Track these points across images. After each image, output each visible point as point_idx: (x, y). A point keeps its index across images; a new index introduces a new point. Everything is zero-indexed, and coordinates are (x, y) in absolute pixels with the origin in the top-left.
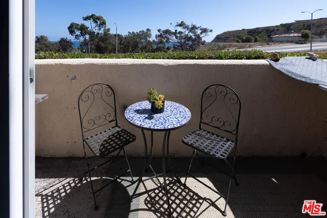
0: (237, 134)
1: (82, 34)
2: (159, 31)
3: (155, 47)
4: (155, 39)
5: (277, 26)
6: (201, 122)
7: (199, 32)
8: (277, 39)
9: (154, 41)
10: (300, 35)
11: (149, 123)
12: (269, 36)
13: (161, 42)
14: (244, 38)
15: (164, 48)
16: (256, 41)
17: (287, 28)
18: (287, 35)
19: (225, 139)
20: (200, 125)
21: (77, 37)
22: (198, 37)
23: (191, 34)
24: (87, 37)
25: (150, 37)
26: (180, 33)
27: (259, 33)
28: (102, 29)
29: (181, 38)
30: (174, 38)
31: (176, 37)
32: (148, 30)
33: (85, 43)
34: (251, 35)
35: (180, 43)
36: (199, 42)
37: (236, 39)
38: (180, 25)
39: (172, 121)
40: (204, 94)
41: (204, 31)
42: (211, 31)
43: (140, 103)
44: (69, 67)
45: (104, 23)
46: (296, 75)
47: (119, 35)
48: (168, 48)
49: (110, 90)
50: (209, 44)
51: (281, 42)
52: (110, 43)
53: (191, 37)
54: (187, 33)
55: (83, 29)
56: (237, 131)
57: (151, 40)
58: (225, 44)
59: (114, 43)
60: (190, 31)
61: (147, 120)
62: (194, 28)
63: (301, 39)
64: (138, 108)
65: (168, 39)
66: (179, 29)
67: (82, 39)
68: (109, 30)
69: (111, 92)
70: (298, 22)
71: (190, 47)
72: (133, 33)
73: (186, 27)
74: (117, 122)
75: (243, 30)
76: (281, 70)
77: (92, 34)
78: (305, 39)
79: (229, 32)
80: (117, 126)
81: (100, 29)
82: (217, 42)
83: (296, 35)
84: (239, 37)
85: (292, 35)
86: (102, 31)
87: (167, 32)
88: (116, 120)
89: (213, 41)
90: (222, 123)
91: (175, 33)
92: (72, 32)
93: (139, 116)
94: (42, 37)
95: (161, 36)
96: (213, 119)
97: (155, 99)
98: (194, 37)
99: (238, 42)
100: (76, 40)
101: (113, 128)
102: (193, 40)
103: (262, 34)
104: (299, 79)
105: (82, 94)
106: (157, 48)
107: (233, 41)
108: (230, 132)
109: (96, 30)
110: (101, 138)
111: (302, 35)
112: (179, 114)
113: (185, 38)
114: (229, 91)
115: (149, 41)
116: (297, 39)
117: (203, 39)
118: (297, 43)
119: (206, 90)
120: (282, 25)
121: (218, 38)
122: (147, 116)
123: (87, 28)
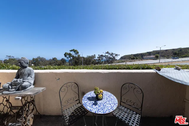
0: (141, 110)
1: (70, 57)
2: (99, 55)
3: (97, 61)
4: (97, 58)
5: (145, 53)
6: (121, 101)
7: (114, 55)
8: (146, 58)
9: (97, 59)
10: (155, 56)
11: (95, 109)
12: (142, 57)
13: (99, 60)
14: (132, 58)
15: (101, 62)
16: (137, 59)
17: (149, 54)
18: (149, 56)
19: (135, 112)
20: (120, 103)
21: (67, 58)
22: (114, 57)
23: (111, 56)
24: (72, 58)
25: (95, 58)
26: (107, 56)
27: (138, 56)
28: (77, 55)
29: (107, 58)
30: (105, 58)
31: (106, 58)
32: (95, 55)
33: (71, 60)
34: (135, 56)
35: (107, 60)
36: (114, 59)
37: (129, 58)
38: (107, 53)
39: (108, 106)
40: (122, 87)
41: (116, 55)
42: (119, 55)
43: (90, 92)
44: (56, 73)
45: (78, 53)
46: (173, 79)
47: (83, 57)
48: (102, 62)
49: (76, 85)
50: (118, 60)
51: (147, 59)
52: (80, 60)
53: (111, 57)
54: (109, 56)
55: (70, 55)
56: (142, 109)
57: (96, 59)
58: (125, 60)
59: (81, 60)
60: (111, 55)
61: (94, 106)
62: (112, 54)
63: (155, 58)
64: (89, 96)
65: (102, 58)
66: (107, 54)
67: (69, 59)
68: (79, 55)
69: (76, 86)
70: (154, 51)
71: (111, 61)
72: (89, 56)
73: (109, 54)
74: (79, 101)
75: (132, 54)
76: (163, 75)
77: (73, 56)
78: (157, 58)
79: (126, 55)
80: (79, 103)
81: (76, 55)
82: (121, 59)
83: (153, 56)
84: (130, 57)
85: (152, 56)
86: (77, 56)
87: (102, 56)
88: (79, 99)
89: (120, 59)
90: (133, 104)
91: (105, 56)
92: (66, 56)
93: (90, 102)
94: (55, 58)
95: (99, 57)
96: (128, 101)
97: (98, 92)
98: (112, 58)
99: (129, 59)
100: (67, 59)
101: (77, 104)
102: (112, 59)
103: (139, 56)
104: (176, 81)
105: (61, 88)
106: (98, 62)
107: (128, 59)
108: (137, 109)
109: (75, 55)
110: (71, 111)
111: (156, 56)
112: (111, 101)
113: (109, 58)
114: (136, 87)
115: (95, 59)
116: (154, 58)
117: (116, 58)
118: (153, 60)
119: (123, 85)
120: (148, 53)
121: (122, 58)
122: (94, 102)
123: (72, 54)
